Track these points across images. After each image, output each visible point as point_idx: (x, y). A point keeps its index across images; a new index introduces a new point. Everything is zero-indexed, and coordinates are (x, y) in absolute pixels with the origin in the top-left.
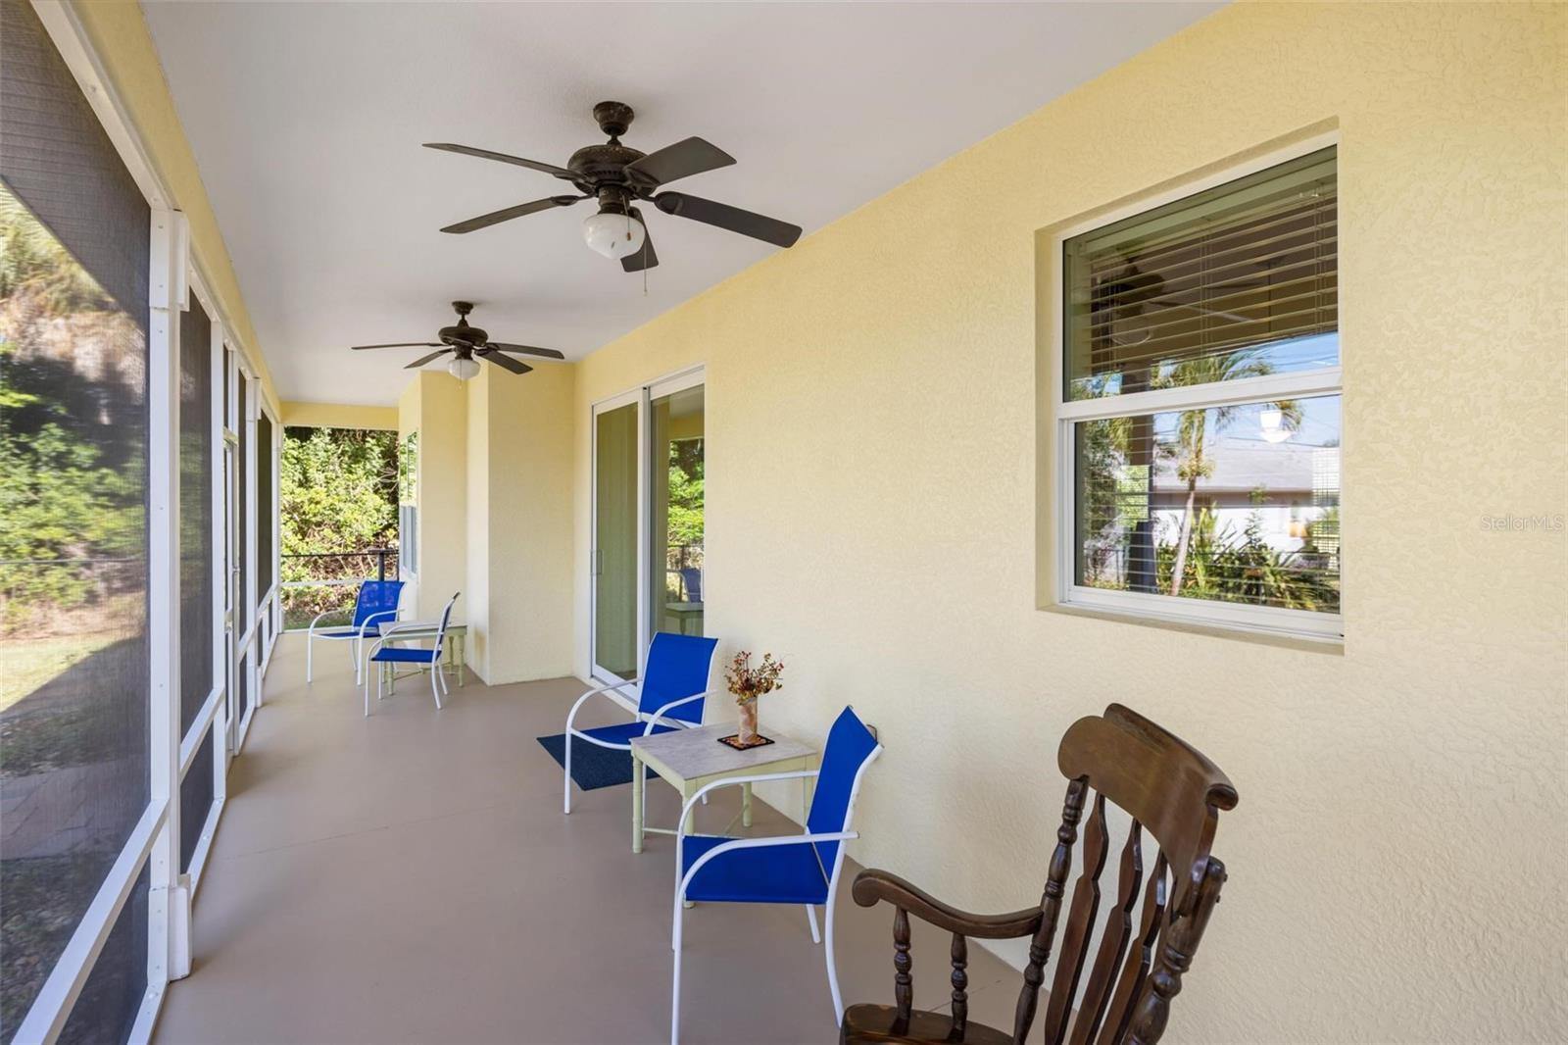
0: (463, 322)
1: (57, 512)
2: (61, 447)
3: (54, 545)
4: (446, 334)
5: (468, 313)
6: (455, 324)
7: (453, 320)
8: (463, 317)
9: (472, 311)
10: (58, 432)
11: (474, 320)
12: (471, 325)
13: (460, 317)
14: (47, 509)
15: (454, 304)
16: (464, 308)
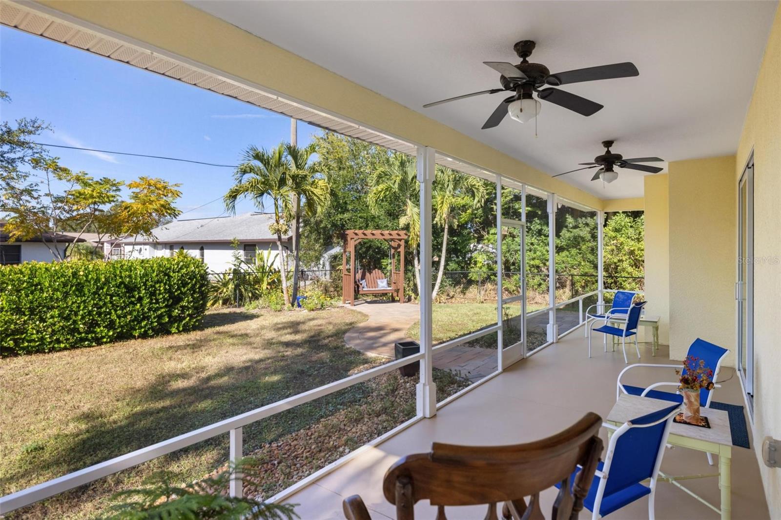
0: (608, 152)
1: (538, 253)
2: (539, 227)
3: (538, 267)
4: (600, 160)
5: (611, 146)
6: (604, 153)
7: (602, 151)
8: (608, 149)
9: (613, 145)
10: (538, 221)
11: (614, 150)
12: (612, 152)
13: (606, 149)
14: (535, 253)
15: (603, 143)
16: (608, 144)
